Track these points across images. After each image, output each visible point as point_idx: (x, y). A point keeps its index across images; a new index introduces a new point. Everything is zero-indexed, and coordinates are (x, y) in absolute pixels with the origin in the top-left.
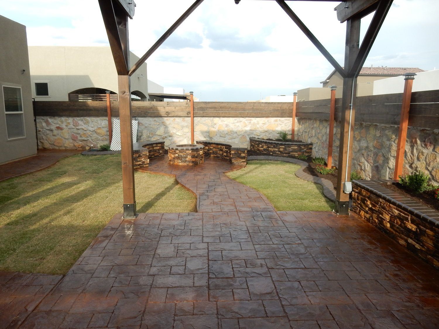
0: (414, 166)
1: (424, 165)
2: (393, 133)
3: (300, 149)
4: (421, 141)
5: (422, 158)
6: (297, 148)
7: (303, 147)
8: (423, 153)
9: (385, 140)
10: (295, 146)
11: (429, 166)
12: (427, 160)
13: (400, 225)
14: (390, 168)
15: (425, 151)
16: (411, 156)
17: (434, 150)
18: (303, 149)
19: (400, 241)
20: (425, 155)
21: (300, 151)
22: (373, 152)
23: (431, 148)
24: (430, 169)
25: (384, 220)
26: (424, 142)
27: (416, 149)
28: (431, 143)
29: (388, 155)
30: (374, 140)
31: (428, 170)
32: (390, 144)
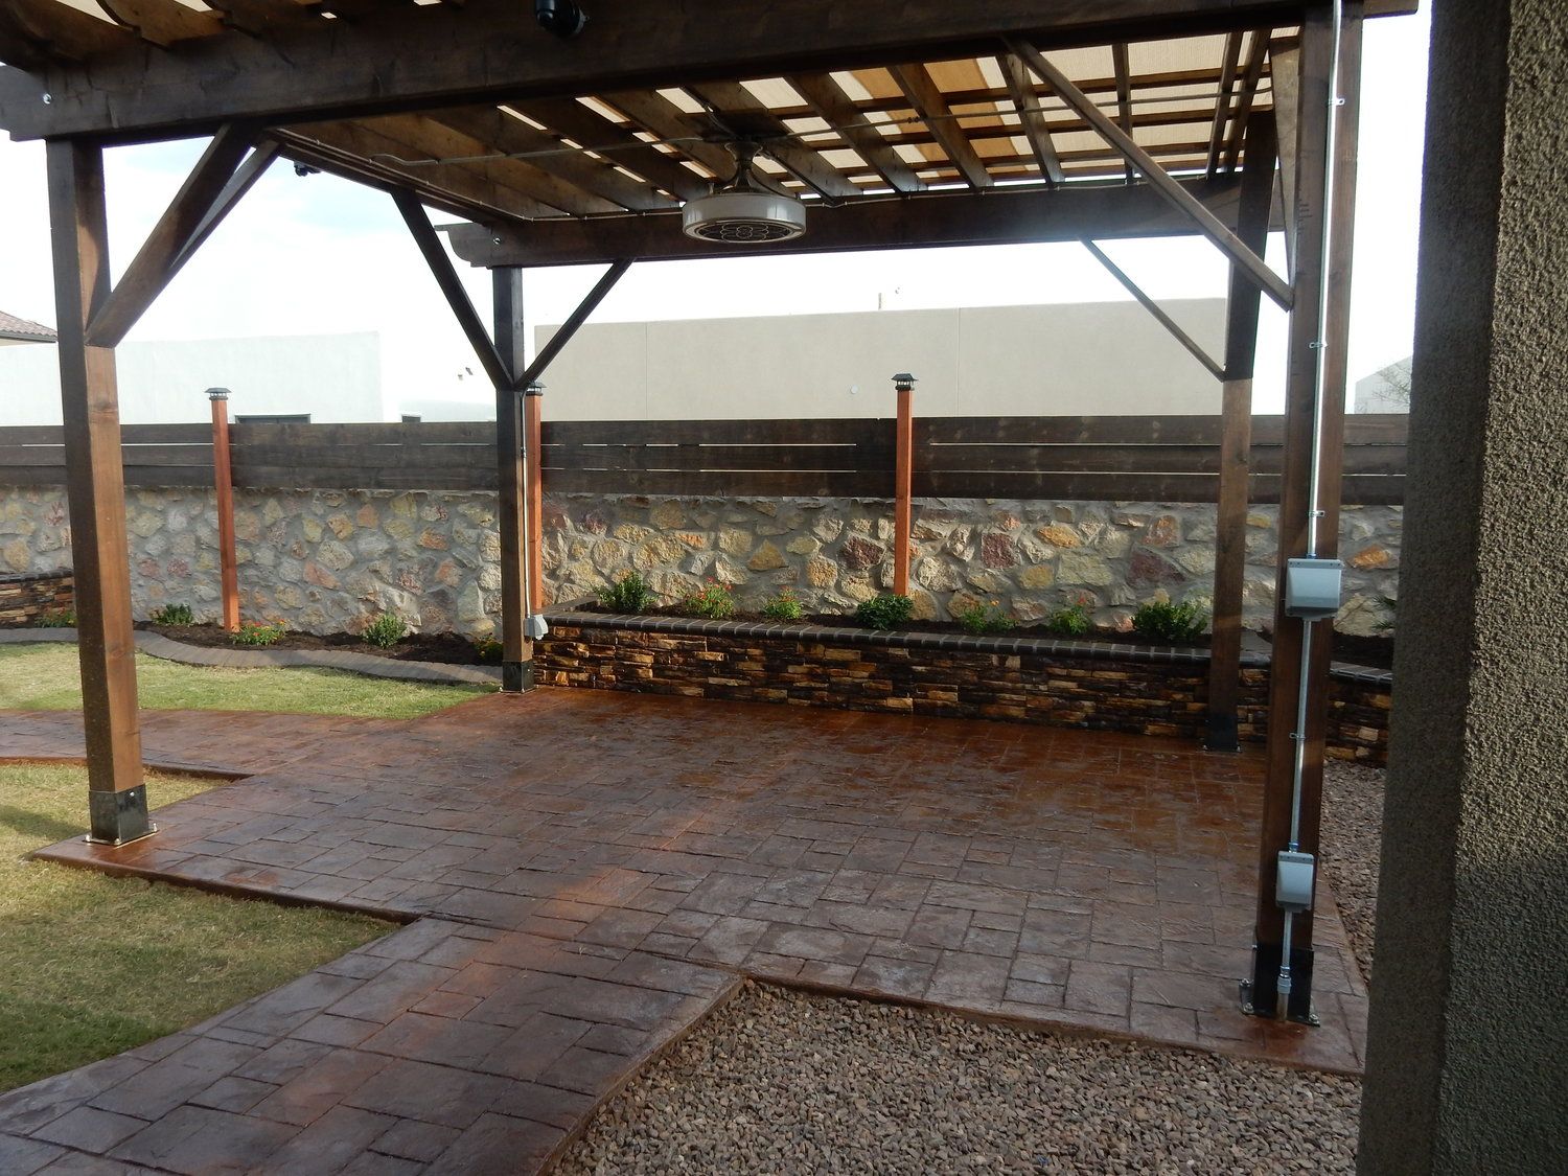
0: (562, 572)
1: (589, 567)
2: (483, 510)
3: (31, 594)
4: (574, 521)
5: (583, 553)
6: (19, 591)
7: (41, 588)
8: (583, 544)
9: (458, 525)
10: (11, 585)
11: (604, 566)
12: (596, 556)
13: (685, 663)
14: (485, 590)
15: (590, 539)
16: (549, 554)
17: (609, 532)
18: (42, 594)
19: (686, 692)
20: (590, 546)
21: (34, 601)
22: (415, 560)
23: (602, 533)
24: (606, 571)
25: (640, 667)
26: (584, 520)
27: (563, 538)
28: (600, 522)
29: (477, 560)
30: (416, 532)
31: (602, 575)
32: (479, 536)
